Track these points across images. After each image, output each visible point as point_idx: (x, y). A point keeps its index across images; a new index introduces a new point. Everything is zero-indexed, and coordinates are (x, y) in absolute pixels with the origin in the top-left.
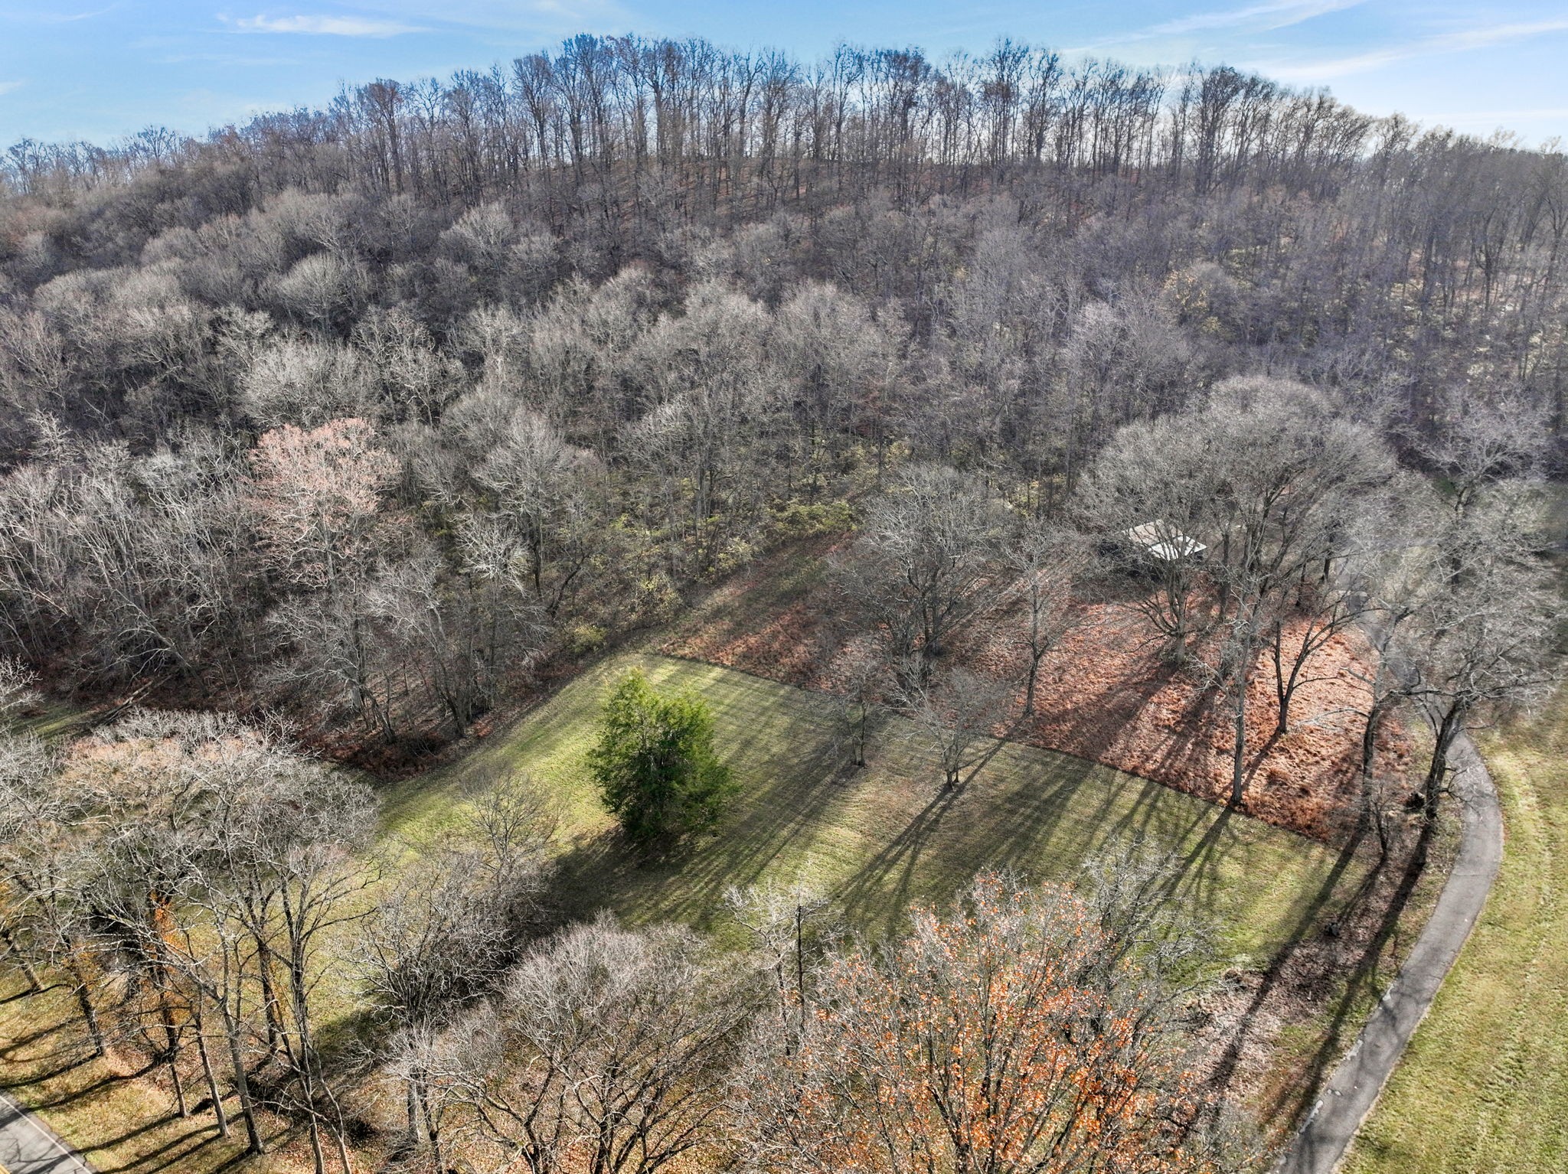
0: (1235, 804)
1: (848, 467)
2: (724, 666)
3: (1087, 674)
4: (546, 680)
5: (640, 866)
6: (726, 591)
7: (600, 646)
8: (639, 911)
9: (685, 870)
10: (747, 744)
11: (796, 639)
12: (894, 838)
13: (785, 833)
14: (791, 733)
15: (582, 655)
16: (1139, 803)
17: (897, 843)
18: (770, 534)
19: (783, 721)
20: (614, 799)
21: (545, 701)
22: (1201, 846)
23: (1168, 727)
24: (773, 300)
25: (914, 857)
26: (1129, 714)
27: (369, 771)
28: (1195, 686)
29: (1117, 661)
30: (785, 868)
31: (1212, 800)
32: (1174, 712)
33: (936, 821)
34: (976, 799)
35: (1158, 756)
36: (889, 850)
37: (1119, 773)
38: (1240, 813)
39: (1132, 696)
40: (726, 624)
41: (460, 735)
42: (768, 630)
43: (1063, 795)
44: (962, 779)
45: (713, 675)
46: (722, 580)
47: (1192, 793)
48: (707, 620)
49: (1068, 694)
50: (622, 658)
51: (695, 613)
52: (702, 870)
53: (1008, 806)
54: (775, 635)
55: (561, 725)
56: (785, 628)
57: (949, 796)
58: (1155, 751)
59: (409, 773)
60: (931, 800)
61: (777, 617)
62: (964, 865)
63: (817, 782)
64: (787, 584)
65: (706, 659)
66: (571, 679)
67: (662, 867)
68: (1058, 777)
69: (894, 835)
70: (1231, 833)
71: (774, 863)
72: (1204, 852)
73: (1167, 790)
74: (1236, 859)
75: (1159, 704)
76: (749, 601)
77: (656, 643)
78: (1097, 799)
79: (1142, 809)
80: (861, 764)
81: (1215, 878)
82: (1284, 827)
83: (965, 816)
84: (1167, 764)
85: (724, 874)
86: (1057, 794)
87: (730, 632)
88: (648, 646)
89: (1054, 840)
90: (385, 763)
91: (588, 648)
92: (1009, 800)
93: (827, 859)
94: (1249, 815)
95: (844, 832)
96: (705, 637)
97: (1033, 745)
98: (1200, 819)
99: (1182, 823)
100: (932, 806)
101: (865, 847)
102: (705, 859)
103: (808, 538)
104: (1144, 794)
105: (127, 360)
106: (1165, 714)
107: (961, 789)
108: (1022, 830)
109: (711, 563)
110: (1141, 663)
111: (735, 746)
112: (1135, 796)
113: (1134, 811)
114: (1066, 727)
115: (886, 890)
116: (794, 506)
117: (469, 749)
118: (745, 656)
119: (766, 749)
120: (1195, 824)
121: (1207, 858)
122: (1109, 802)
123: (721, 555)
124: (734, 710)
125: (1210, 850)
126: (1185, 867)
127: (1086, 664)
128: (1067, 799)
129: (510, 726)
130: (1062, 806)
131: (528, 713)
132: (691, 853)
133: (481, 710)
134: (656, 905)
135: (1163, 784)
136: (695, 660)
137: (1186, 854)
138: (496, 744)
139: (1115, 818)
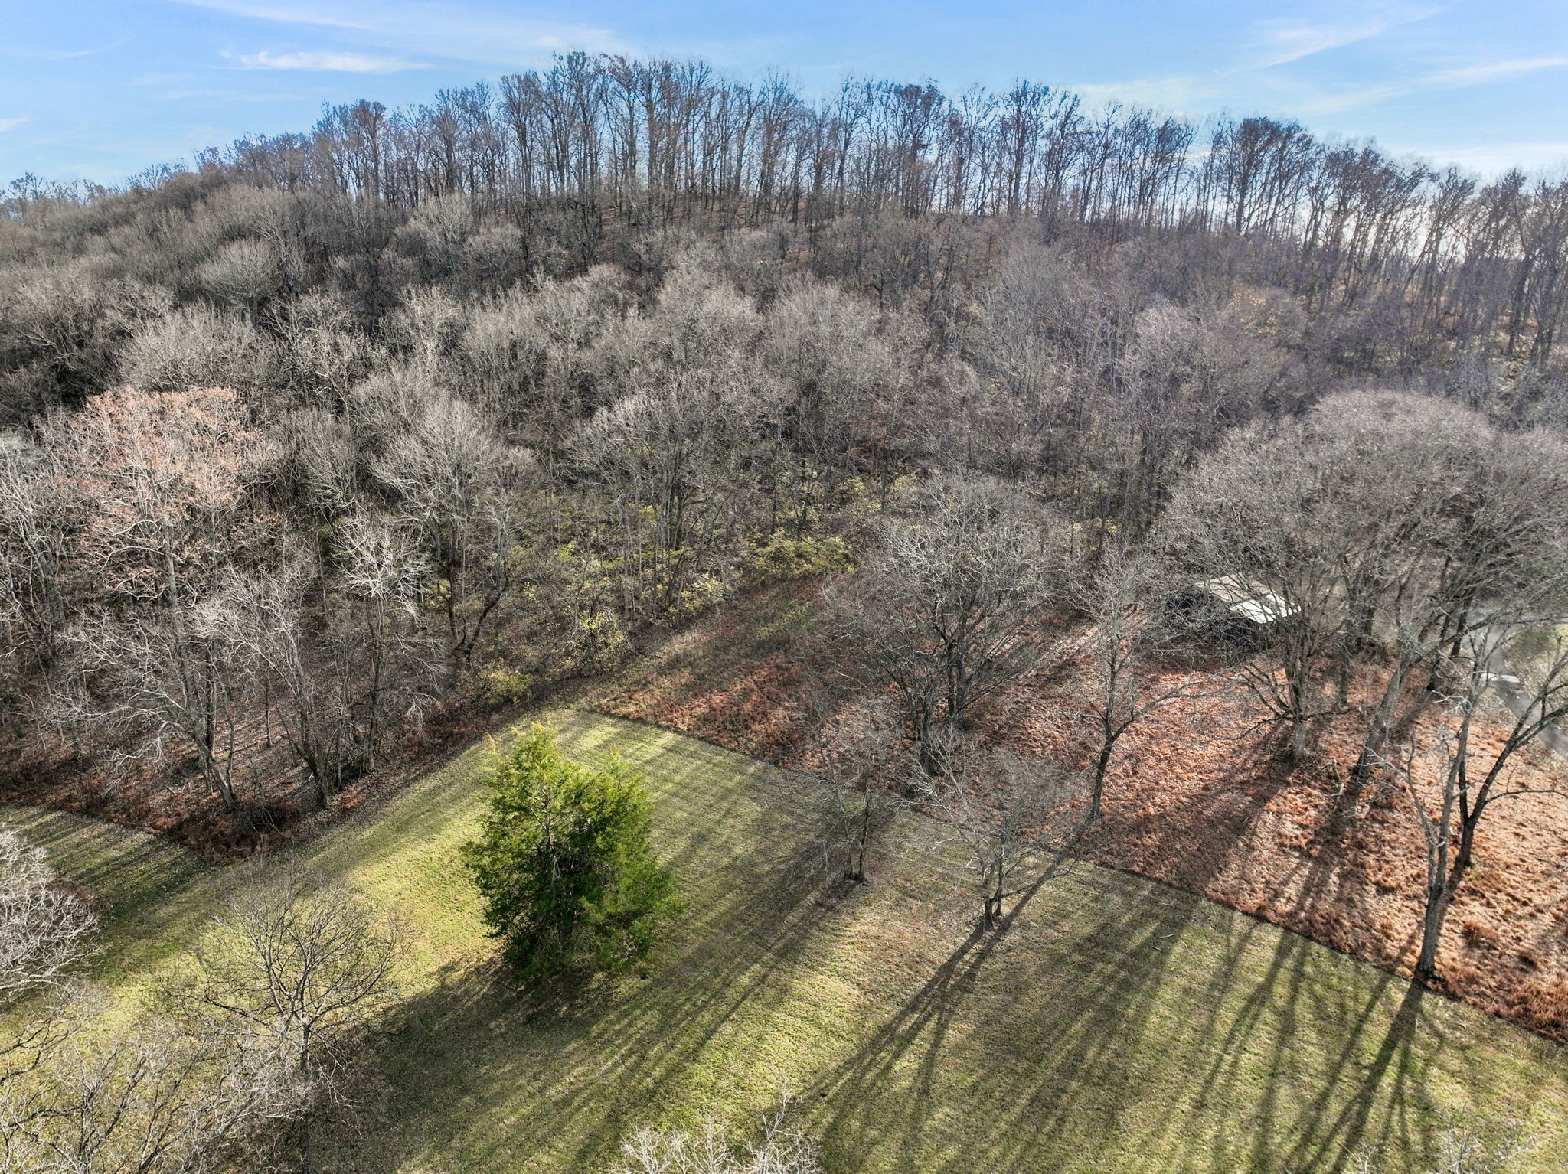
0: (1425, 976)
1: (845, 499)
2: (677, 731)
3: (1171, 766)
4: (447, 737)
5: (530, 1020)
6: (688, 637)
7: (522, 697)
8: (515, 1099)
9: (595, 1030)
10: (700, 839)
11: (774, 700)
12: (908, 999)
13: (745, 979)
14: (762, 826)
15: (497, 708)
16: (1277, 965)
17: (912, 1007)
18: (748, 571)
19: (751, 810)
20: (498, 915)
21: (441, 765)
22: (1389, 1045)
23: (1298, 848)
24: (765, 296)
25: (939, 1035)
26: (1239, 825)
27: (192, 848)
28: (1324, 790)
29: (1211, 751)
30: (744, 1040)
31: (1389, 968)
32: (1302, 826)
33: (971, 976)
34: (1029, 944)
35: (1291, 891)
36: (900, 1018)
37: (1237, 914)
38: (1436, 992)
39: (1239, 801)
40: (685, 677)
41: (321, 804)
42: (738, 687)
43: (1160, 945)
44: (1006, 910)
45: (662, 741)
46: (685, 623)
47: (1354, 954)
48: (661, 672)
49: (1150, 792)
50: (547, 714)
51: (647, 662)
52: (619, 1033)
53: (1077, 958)
54: (746, 694)
55: (455, 799)
56: (761, 685)
57: (988, 935)
58: (1285, 883)
59: (242, 855)
60: (961, 940)
61: (751, 671)
62: (1018, 1053)
63: (794, 901)
64: (765, 632)
65: (657, 720)
66: (478, 737)
67: (561, 1022)
68: (1148, 916)
69: (908, 995)
70: (1432, 1026)
71: (728, 1029)
72: (1396, 1057)
73: (1316, 947)
74: (1453, 1074)
75: (1279, 814)
76: (716, 650)
77: (594, 696)
78: (1212, 956)
79: (1283, 975)
80: (859, 878)
82: (1512, 1022)
83: (1013, 970)
84: (1308, 902)
85: (652, 1043)
86: (1151, 943)
87: (688, 687)
88: (583, 701)
89: (1154, 1019)
90: (215, 839)
91: (507, 700)
92: (1079, 948)
93: (807, 1027)
94: (1453, 997)
95: (833, 984)
96: (657, 692)
97: (1104, 864)
98: (1375, 998)
99: (1350, 1003)
100: (963, 951)
101: (864, 1011)
102: (625, 1014)
103: (793, 579)
104: (1282, 952)
106: (1290, 829)
107: (1005, 927)
108: (1102, 999)
109: (671, 602)
110: (1244, 755)
111: (683, 842)
112: (1270, 955)
113: (1271, 978)
114: (1152, 840)
115: (896, 1088)
116: (780, 540)
117: (327, 825)
118: (706, 719)
119: (726, 848)
120: (1370, 1006)
121: (1404, 1068)
122: (1231, 961)
123: (685, 593)
124: (686, 791)
125: (1406, 1054)
127: (1168, 751)
128: (1166, 952)
129: (387, 797)
130: (1161, 963)
131: (416, 779)
132: (605, 1005)
133: (355, 772)
134: (542, 1090)
135: (1309, 937)
136: (640, 720)
137: (1368, 1059)
138: (365, 820)
139: (1244, 989)
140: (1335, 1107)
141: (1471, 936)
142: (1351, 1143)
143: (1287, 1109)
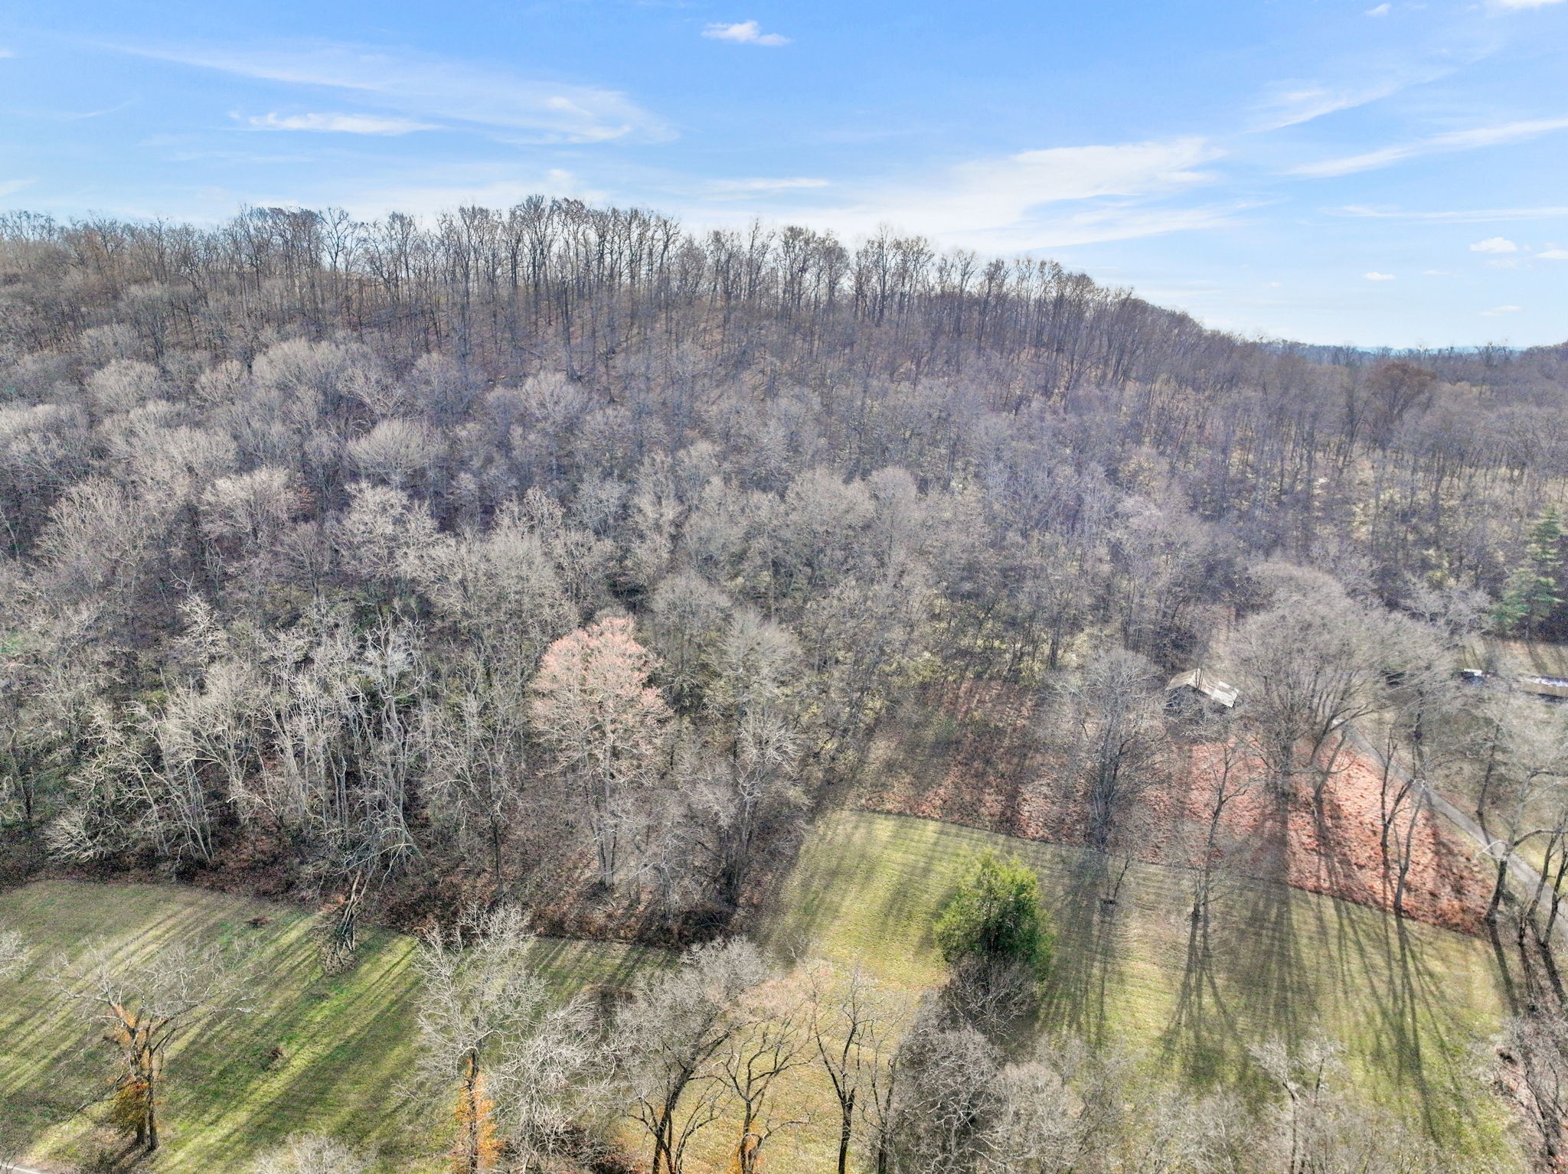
0: (1399, 911)
2: (933, 819)
11: (978, 789)
12: (1184, 967)
16: (1340, 917)
17: (1189, 970)
22: (1403, 948)
23: (1314, 849)
25: (1212, 982)
26: (1282, 841)
28: (1307, 813)
31: (1383, 909)
33: (1206, 948)
34: (1223, 926)
35: (1323, 874)
36: (1188, 977)
37: (1307, 892)
38: (1407, 918)
39: (1274, 826)
40: (905, 777)
42: (948, 782)
43: (1284, 916)
45: (929, 828)
47: (1366, 904)
48: (885, 775)
53: (1251, 929)
54: (957, 787)
56: (961, 779)
57: (1200, 925)
58: (1318, 871)
60: (1189, 930)
61: (945, 768)
62: (1254, 984)
63: (1088, 922)
65: (914, 812)
68: (1270, 900)
69: (1183, 964)
72: (1408, 953)
75: (1295, 830)
76: (907, 753)
77: (854, 799)
81: (1431, 975)
82: (1442, 926)
83: (1225, 942)
84: (1334, 880)
86: (1280, 915)
87: (914, 785)
88: (848, 803)
89: (1304, 955)
92: (1249, 924)
93: (1146, 991)
94: (1414, 919)
95: (1142, 965)
96: (895, 790)
100: (1193, 935)
101: (1167, 977)
106: (1305, 839)
108: (1276, 950)
110: (1262, 797)
115: (1212, 1015)
118: (945, 808)
120: (1386, 931)
121: (1413, 957)
125: (1411, 951)
126: (1405, 967)
128: (1289, 919)
130: (1291, 925)
136: (902, 814)
137: (1399, 957)
139: (1333, 932)
140: (1398, 982)
142: (1412, 996)
143: (1382, 989)
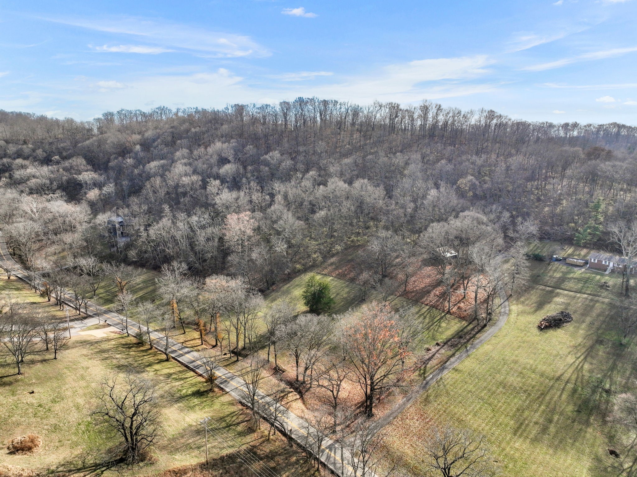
1: (368, 228)
3: (421, 283)
4: (289, 278)
6: (334, 259)
7: (302, 270)
10: (338, 294)
11: (351, 271)
14: (348, 292)
15: (298, 272)
18: (346, 245)
19: (347, 290)
20: (306, 304)
21: (289, 283)
24: (350, 183)
26: (429, 292)
29: (428, 280)
31: (444, 311)
32: (439, 292)
38: (449, 314)
39: (430, 288)
40: (334, 267)
41: (268, 289)
42: (344, 269)
46: (333, 256)
47: (439, 310)
48: (329, 266)
49: (415, 287)
50: (307, 274)
51: (326, 264)
54: (346, 270)
55: (293, 288)
58: (433, 300)
61: (347, 266)
63: (353, 303)
64: (350, 258)
65: (329, 275)
66: (295, 278)
70: (446, 318)
72: (439, 321)
73: (434, 309)
74: (445, 323)
75: (436, 290)
76: (340, 261)
78: (417, 310)
79: (427, 312)
80: (364, 300)
81: (440, 326)
87: (335, 269)
88: (314, 271)
91: (299, 271)
94: (451, 315)
97: (405, 298)
98: (440, 315)
99: (435, 315)
103: (356, 246)
104: (428, 309)
105: (180, 190)
106: (437, 293)
109: (330, 251)
111: (335, 295)
112: (426, 309)
113: (425, 312)
114: (413, 294)
116: (353, 237)
117: (271, 292)
118: (338, 275)
119: (342, 296)
122: (420, 310)
123: (333, 249)
124: (335, 287)
126: (434, 324)
127: (421, 280)
129: (280, 288)
131: (285, 285)
133: (273, 284)
135: (433, 307)
136: (326, 275)
137: (435, 321)
138: (277, 292)
139: (420, 314)
140: (428, 326)
141: (459, 308)
142: (427, 330)
143: (420, 327)
